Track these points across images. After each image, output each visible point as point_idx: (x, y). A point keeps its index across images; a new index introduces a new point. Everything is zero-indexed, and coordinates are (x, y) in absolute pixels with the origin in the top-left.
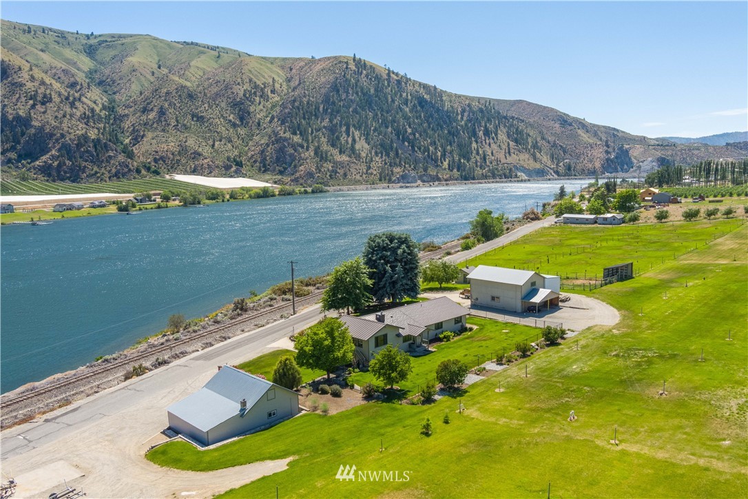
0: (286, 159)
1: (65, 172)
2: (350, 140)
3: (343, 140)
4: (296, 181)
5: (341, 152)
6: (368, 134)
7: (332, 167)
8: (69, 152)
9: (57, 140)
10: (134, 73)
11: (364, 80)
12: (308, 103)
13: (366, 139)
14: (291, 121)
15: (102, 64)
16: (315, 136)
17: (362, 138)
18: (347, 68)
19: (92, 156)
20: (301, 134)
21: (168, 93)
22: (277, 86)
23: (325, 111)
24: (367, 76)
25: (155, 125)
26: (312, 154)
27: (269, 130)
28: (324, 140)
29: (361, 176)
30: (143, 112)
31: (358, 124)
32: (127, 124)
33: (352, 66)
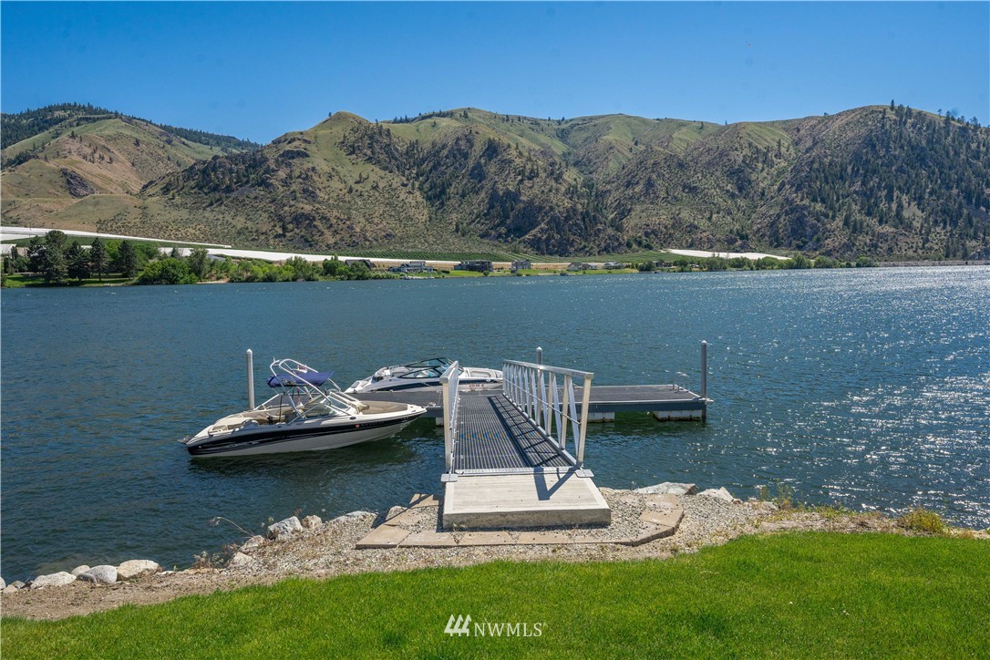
0: (806, 231)
1: (554, 246)
2: (894, 206)
3: (883, 206)
4: (828, 254)
5: (881, 222)
6: (921, 198)
7: (871, 240)
8: (558, 225)
9: (546, 213)
10: (612, 151)
11: (908, 130)
12: (830, 164)
13: (919, 204)
14: (810, 186)
15: (574, 147)
16: (843, 203)
17: (913, 204)
18: (883, 118)
19: (581, 229)
20: (823, 201)
21: (655, 164)
22: (783, 150)
23: (855, 173)
24: (914, 125)
25: (642, 198)
26: (841, 224)
27: (780, 199)
28: (855, 208)
29: (915, 252)
30: (627, 186)
31: (905, 185)
32: (610, 200)
33: (891, 115)
